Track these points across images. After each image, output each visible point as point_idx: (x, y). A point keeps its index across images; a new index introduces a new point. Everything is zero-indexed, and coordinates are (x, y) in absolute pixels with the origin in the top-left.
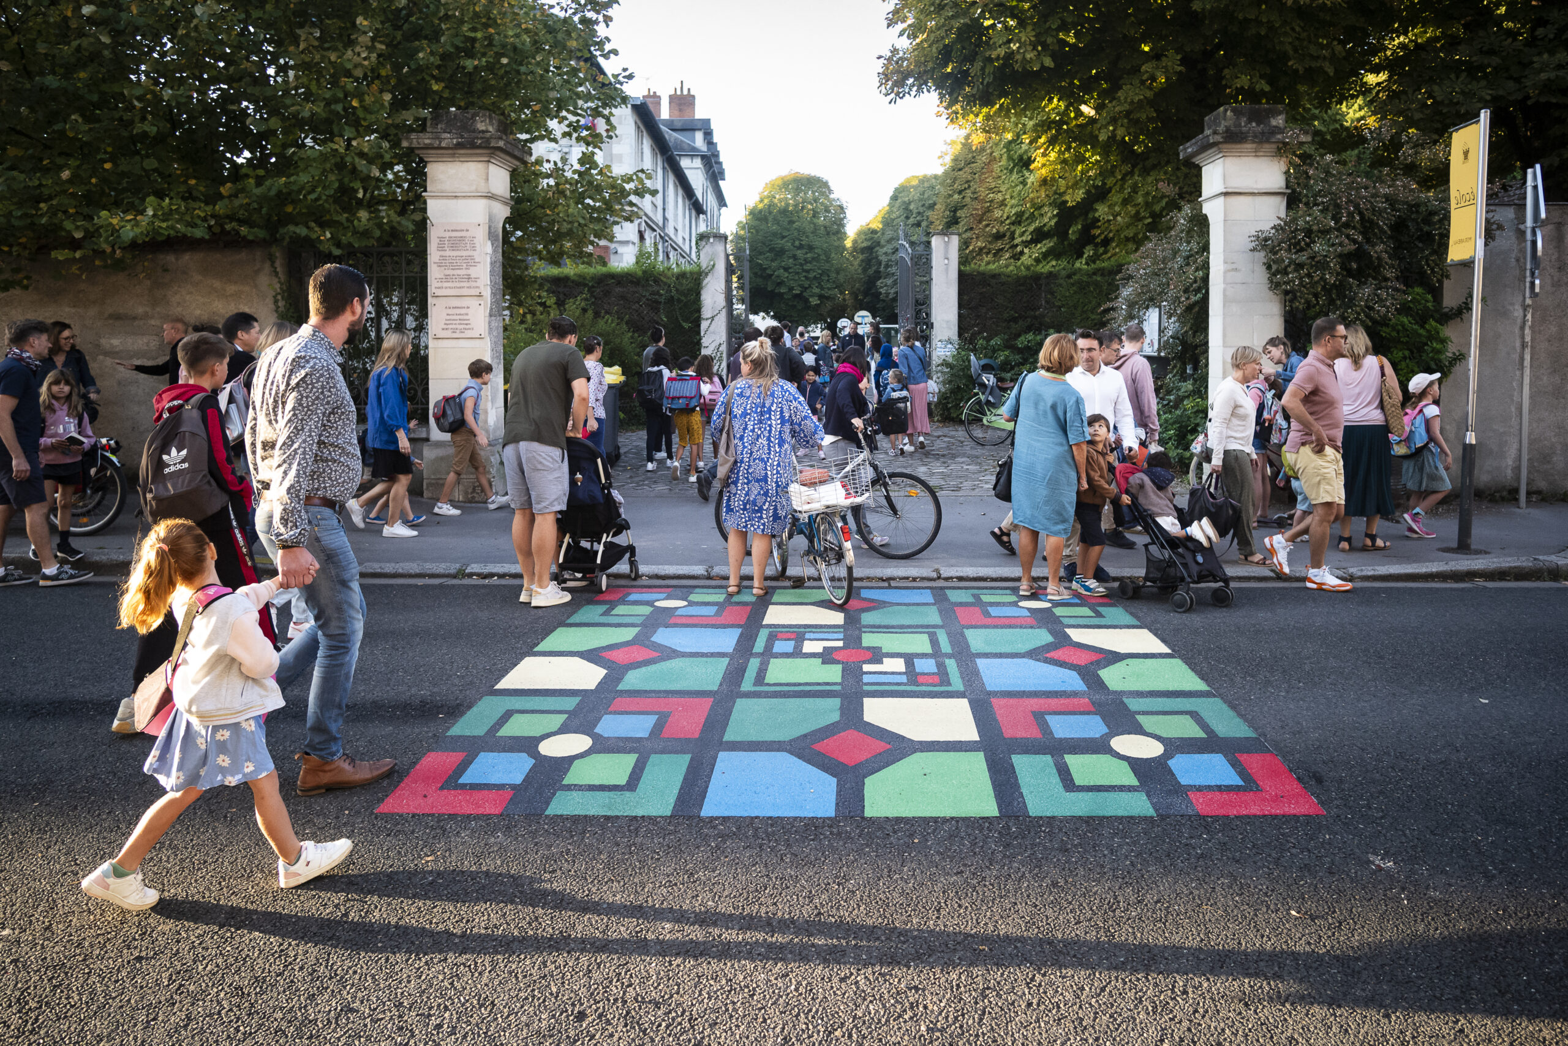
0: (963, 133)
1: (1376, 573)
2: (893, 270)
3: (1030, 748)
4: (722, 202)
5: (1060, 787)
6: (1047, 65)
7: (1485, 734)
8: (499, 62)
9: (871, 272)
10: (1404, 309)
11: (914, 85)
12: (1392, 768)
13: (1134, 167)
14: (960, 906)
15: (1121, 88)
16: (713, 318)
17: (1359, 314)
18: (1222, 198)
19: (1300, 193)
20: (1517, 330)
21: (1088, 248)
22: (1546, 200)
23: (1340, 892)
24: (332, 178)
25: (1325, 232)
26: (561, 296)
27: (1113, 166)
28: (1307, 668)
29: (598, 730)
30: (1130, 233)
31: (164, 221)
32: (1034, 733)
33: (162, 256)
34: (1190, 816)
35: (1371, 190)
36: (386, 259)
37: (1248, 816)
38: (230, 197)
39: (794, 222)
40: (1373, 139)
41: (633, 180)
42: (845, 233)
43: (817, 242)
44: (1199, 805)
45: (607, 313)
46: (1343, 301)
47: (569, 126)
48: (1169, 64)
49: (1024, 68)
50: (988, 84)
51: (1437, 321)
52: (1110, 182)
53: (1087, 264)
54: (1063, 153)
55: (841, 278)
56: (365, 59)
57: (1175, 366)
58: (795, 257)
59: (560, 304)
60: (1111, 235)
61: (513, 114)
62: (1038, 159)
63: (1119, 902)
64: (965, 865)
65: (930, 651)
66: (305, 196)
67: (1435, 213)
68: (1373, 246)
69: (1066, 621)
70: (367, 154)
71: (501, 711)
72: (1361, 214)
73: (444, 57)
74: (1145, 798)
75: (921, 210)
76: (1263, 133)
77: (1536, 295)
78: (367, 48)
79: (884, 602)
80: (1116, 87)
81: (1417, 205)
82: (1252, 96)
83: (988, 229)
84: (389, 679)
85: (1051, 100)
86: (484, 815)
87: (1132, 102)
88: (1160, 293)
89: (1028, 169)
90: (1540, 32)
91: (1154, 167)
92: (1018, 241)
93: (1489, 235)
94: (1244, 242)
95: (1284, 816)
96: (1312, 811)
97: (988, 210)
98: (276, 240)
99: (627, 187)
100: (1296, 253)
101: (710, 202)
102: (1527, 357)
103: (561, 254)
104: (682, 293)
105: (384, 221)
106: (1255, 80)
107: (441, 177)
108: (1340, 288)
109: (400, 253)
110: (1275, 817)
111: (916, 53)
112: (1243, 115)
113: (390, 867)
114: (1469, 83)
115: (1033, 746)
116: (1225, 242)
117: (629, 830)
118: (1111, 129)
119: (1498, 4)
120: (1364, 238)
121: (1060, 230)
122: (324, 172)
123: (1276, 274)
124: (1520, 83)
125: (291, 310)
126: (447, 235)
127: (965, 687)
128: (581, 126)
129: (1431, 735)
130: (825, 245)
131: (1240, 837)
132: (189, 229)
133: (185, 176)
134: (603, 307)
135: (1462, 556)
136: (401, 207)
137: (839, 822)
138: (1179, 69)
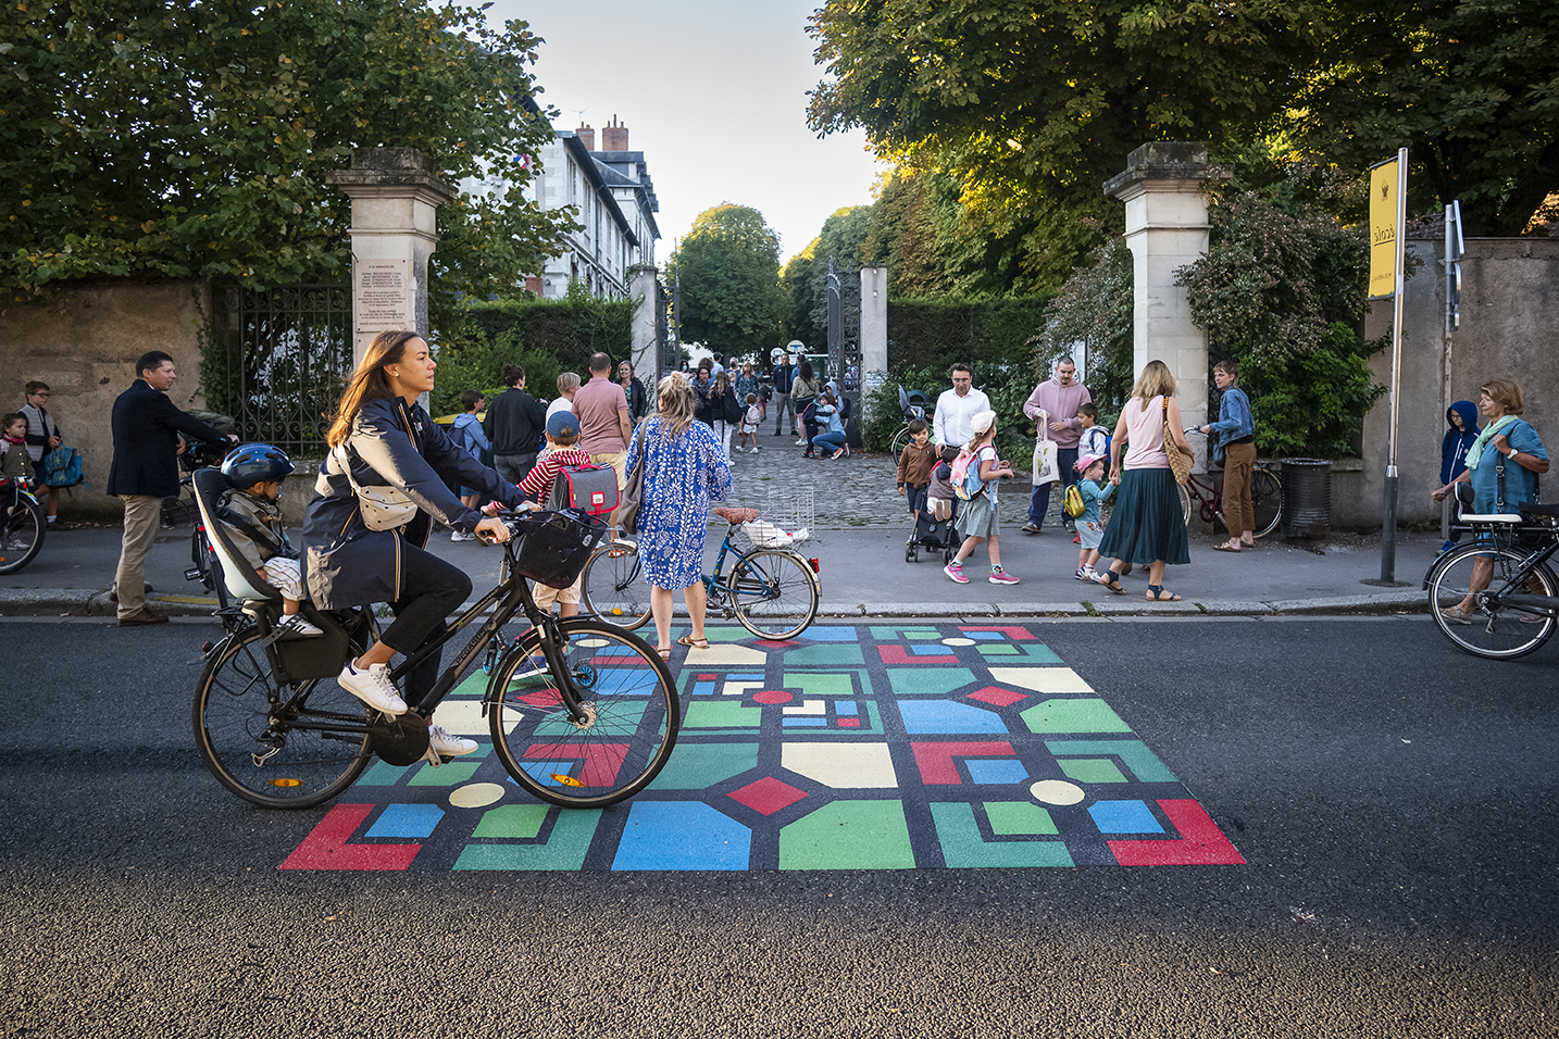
0: (894, 166)
1: (1300, 607)
2: (826, 300)
3: (949, 795)
4: (656, 234)
5: (978, 838)
6: (973, 101)
7: (1407, 777)
8: (423, 99)
9: (803, 302)
10: (1326, 343)
11: (841, 121)
12: (1314, 813)
13: (1060, 200)
14: (873, 965)
15: (1046, 123)
16: (643, 350)
17: (1281, 348)
18: (1146, 233)
19: (1222, 229)
20: (1438, 363)
21: (1016, 280)
22: (1463, 236)
23: (1261, 947)
24: (254, 214)
25: (1247, 267)
26: (492, 330)
27: (1040, 200)
28: (1230, 708)
30: (1057, 265)
31: (82, 259)
32: (953, 780)
33: (84, 293)
34: (1109, 867)
35: (1292, 225)
36: (313, 294)
37: (1167, 867)
38: (151, 234)
39: (727, 253)
40: (1294, 175)
41: (560, 216)
42: (778, 264)
43: (750, 273)
44: (1119, 854)
45: (537, 345)
46: (1266, 335)
47: (495, 162)
48: (1094, 100)
49: (949, 105)
50: (916, 119)
51: (1359, 355)
52: (1038, 214)
53: (1015, 295)
54: (991, 187)
55: (774, 307)
56: (288, 96)
58: (728, 287)
59: (491, 337)
60: (1038, 267)
61: (439, 151)
62: (966, 192)
63: (1035, 960)
64: (879, 921)
65: (851, 692)
66: (227, 233)
67: (1356, 249)
68: (1295, 281)
69: (989, 659)
70: (289, 191)
72: (1282, 249)
73: (367, 95)
74: (1064, 847)
75: (853, 241)
76: (1185, 169)
77: (1457, 328)
78: (289, 86)
79: (808, 641)
80: (1042, 122)
81: (1339, 241)
82: (1176, 131)
83: (918, 260)
85: (978, 135)
86: (389, 872)
87: (1057, 137)
88: (1086, 327)
89: (956, 201)
90: (1458, 69)
91: (1081, 200)
92: (948, 272)
93: (1409, 270)
94: (1167, 276)
95: (1204, 866)
96: (1232, 861)
97: (919, 242)
98: (199, 277)
99: (554, 222)
100: (1219, 288)
101: (644, 233)
102: (1448, 390)
103: (489, 289)
104: (612, 326)
105: (309, 257)
106: (1178, 116)
107: (366, 213)
108: (1263, 322)
109: (326, 289)
110: (1195, 867)
111: (844, 88)
112: (1166, 152)
113: (290, 928)
114: (1389, 119)
115: (952, 793)
116: (1149, 277)
117: (538, 886)
118: (1037, 163)
119: (1416, 41)
120: (1286, 273)
121: (990, 261)
122: (246, 210)
123: (1199, 309)
124: (1439, 119)
125: (215, 347)
126: (372, 271)
127: (885, 731)
128: (507, 163)
129: (1353, 778)
130: (758, 276)
131: (1160, 889)
132: (109, 266)
133: (107, 212)
134: (534, 340)
135: (1385, 589)
136: (325, 244)
137: (753, 876)
138: (1104, 105)
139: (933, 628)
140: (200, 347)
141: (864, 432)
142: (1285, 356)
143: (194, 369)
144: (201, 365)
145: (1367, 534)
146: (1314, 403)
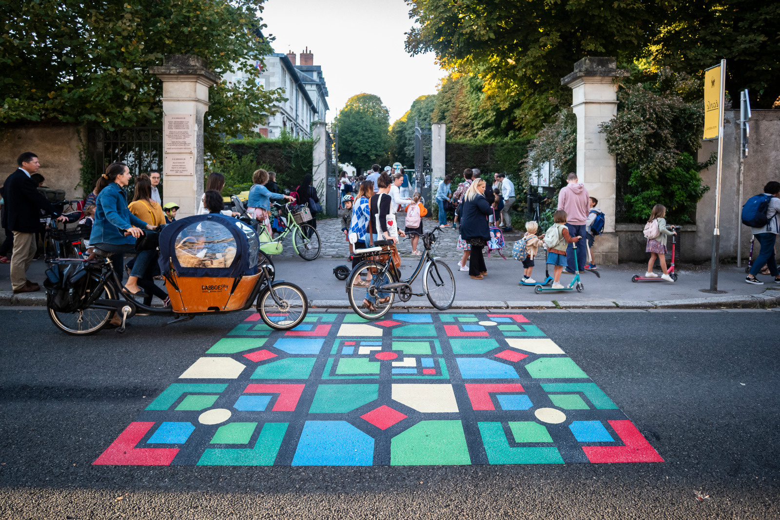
0: (448, 73)
1: (669, 304)
2: (412, 142)
3: (488, 417)
4: (326, 107)
5: (507, 444)
6: (491, 37)
7: (747, 406)
8: (202, 29)
9: (401, 143)
10: (679, 164)
11: (423, 48)
12: (699, 429)
13: (535, 91)
15: (529, 50)
16: (319, 166)
17: (656, 166)
18: (583, 105)
19: (624, 103)
20: (735, 175)
21: (511, 132)
22: (751, 108)
24: (110, 89)
25: (638, 123)
26: (240, 154)
27: (524, 90)
28: (641, 363)
29: (236, 406)
30: (533, 124)
31: (14, 111)
32: (490, 407)
33: (18, 130)
34: (585, 464)
35: (661, 101)
36: (142, 133)
37: (619, 464)
38: (53, 99)
39: (363, 118)
41: (275, 94)
42: (389, 124)
43: (375, 128)
44: (589, 455)
45: (264, 162)
46: (647, 159)
47: (241, 64)
48: (554, 38)
49: (480, 39)
50: (461, 47)
51: (695, 170)
52: (522, 98)
53: (510, 139)
54: (499, 83)
55: (386, 145)
56: (129, 26)
58: (363, 135)
59: (239, 158)
60: (523, 125)
61: (211, 58)
62: (486, 86)
64: (451, 500)
65: (430, 353)
66: (94, 99)
68: (663, 131)
69: (505, 334)
70: (129, 77)
71: (181, 393)
72: (656, 114)
73: (172, 26)
74: (557, 451)
75: (427, 112)
76: (605, 72)
77: (746, 157)
78: (130, 21)
79: (405, 322)
80: (526, 49)
81: (684, 110)
82: (598, 53)
83: (460, 122)
84: (118, 372)
85: (493, 56)
86: (159, 466)
87: (535, 57)
88: (551, 154)
89: (480, 92)
90: (741, 24)
91: (545, 90)
92: (475, 128)
94: (595, 128)
95: (640, 463)
96: (656, 460)
97: (460, 112)
98: (80, 123)
99: (272, 97)
100: (623, 134)
101: (320, 107)
102: (741, 188)
103: (237, 131)
104: (303, 153)
105: (139, 112)
106: (597, 46)
107: (170, 89)
108: (646, 152)
109: (149, 130)
110: (635, 464)
111: (424, 31)
112: (594, 62)
113: (94, 505)
114: (705, 50)
115: (490, 416)
116: (586, 128)
117: (247, 476)
118: (524, 70)
119: (716, 11)
120: (658, 126)
121: (497, 123)
122: (105, 86)
123: (612, 144)
124: (730, 50)
125: (89, 160)
126: (174, 120)
127: (450, 376)
128: (247, 65)
129: (717, 407)
130: (379, 130)
131: (615, 478)
132: (29, 116)
133: (30, 87)
134: (262, 160)
135: (713, 294)
136: (150, 106)
137: (375, 469)
138: (559, 40)
139: (473, 315)
140: (81, 160)
141: (433, 209)
142: (657, 170)
143: (77, 172)
144: (81, 170)
145: (698, 265)
146: (672, 195)
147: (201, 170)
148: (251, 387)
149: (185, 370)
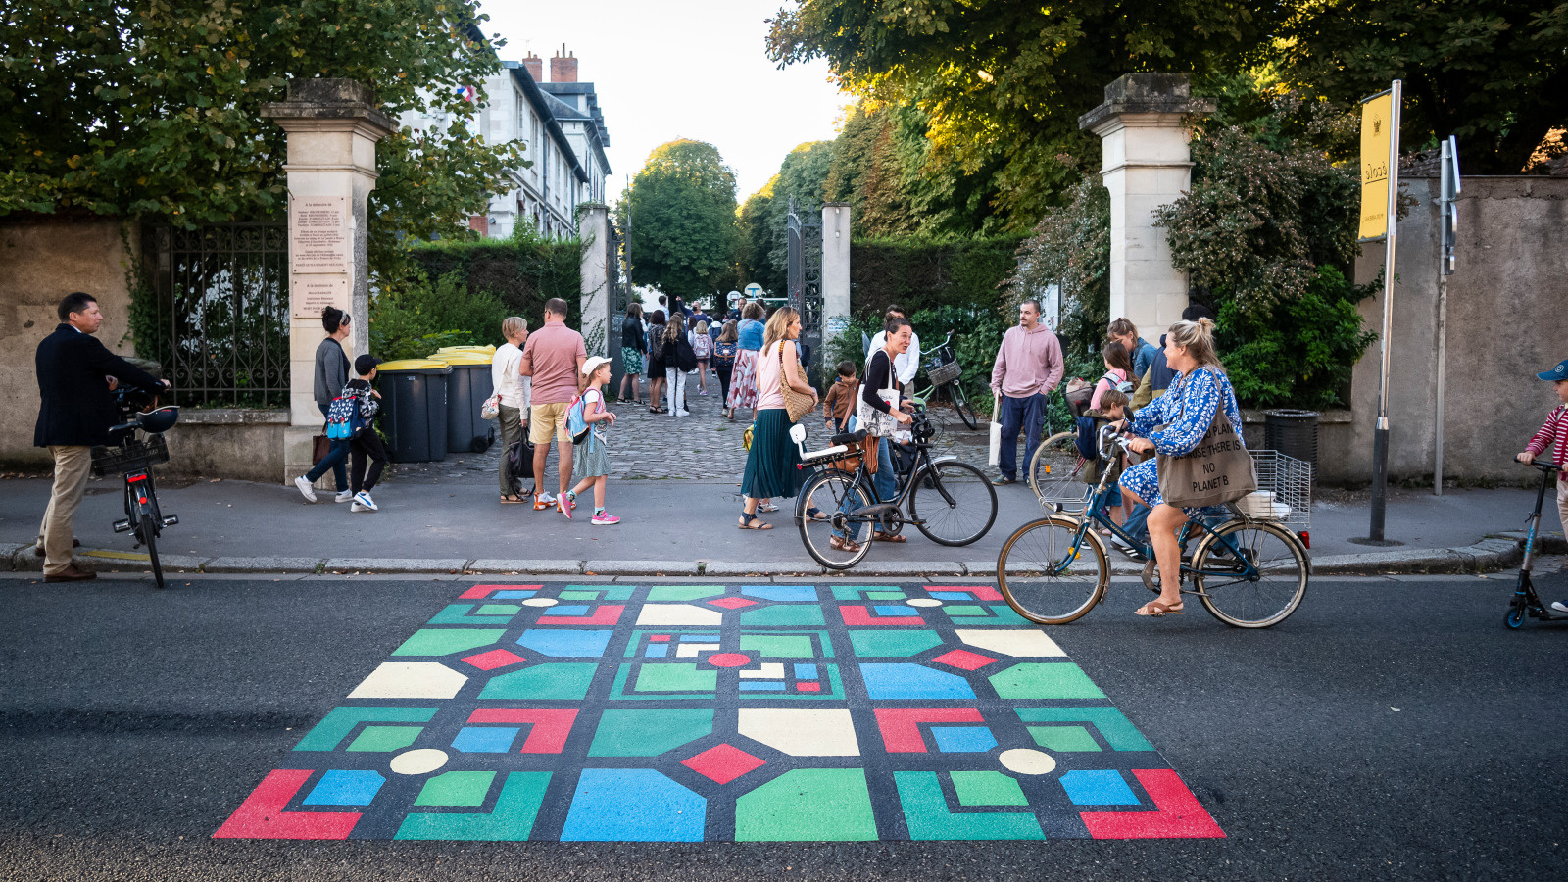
0: (857, 98)
2: (786, 240)
3: (913, 764)
4: (606, 169)
5: (944, 808)
6: (941, 29)
7: (1396, 746)
8: (362, 27)
9: (762, 242)
10: (1314, 287)
11: (803, 50)
12: (1298, 784)
13: (1034, 135)
15: (1019, 53)
16: (593, 294)
17: (1266, 293)
18: (1123, 171)
19: (1205, 166)
20: (1432, 309)
21: (986, 219)
22: (1461, 173)
24: (185, 149)
25: (1231, 207)
26: (435, 271)
27: (1012, 135)
28: (1210, 673)
29: (455, 744)
30: (1030, 204)
31: (6, 195)
32: (917, 747)
33: (10, 231)
34: (1082, 840)
35: (1279, 162)
36: (246, 233)
37: (1143, 840)
38: (77, 169)
39: (681, 191)
40: (1281, 109)
41: (506, 152)
42: (735, 202)
43: (706, 211)
44: (1092, 827)
45: (483, 288)
46: (1250, 279)
47: (438, 94)
48: (1070, 28)
49: (917, 34)
50: (881, 49)
51: (1348, 300)
52: (1010, 150)
53: (986, 236)
54: (960, 121)
55: (731, 248)
56: (221, 24)
57: (1076, 344)
58: (682, 227)
59: (433, 279)
60: (1010, 207)
61: (379, 82)
62: (934, 127)
65: (811, 655)
66: (157, 169)
67: (1346, 187)
68: (1281, 222)
69: (956, 621)
70: (222, 124)
71: (353, 723)
72: (1268, 187)
73: (304, 22)
74: (1035, 819)
75: (814, 178)
76: (1166, 103)
77: (1452, 272)
78: (222, 13)
79: (765, 600)
80: (1014, 53)
81: (1328, 179)
82: (1157, 62)
83: (883, 199)
84: (236, 688)
85: (946, 66)
86: (328, 841)
87: (1031, 68)
88: (1059, 270)
89: (924, 136)
91: (1055, 135)
92: (914, 211)
93: (1402, 210)
94: (1146, 216)
95: (1181, 839)
96: (1211, 834)
97: (883, 179)
98: (127, 215)
99: (500, 158)
100: (1200, 229)
101: (594, 169)
102: (1443, 337)
103: (431, 228)
104: (561, 267)
105: (242, 194)
106: (1158, 46)
107: (302, 148)
108: (1247, 265)
109: (260, 228)
110: (1171, 840)
111: (805, 16)
112: (1145, 84)
114: (1382, 49)
115: (917, 761)
116: (1127, 217)
117: (483, 858)
118: (1009, 96)
120: (1272, 212)
121: (958, 200)
122: (177, 145)
123: (1180, 250)
124: (1435, 49)
125: (145, 289)
126: (309, 209)
127: (847, 695)
128: (450, 95)
129: (1339, 747)
130: (714, 215)
131: (1135, 863)
132: (34, 203)
133: (31, 147)
134: (478, 282)
135: (1375, 547)
136: (259, 180)
137: (708, 847)
138: (1080, 34)
139: (897, 588)
140: (129, 289)
142: (1271, 301)
143: (122, 312)
144: (130, 307)
145: (1355, 490)
146: (1301, 351)
147: (362, 307)
148: (480, 714)
149: (358, 684)
